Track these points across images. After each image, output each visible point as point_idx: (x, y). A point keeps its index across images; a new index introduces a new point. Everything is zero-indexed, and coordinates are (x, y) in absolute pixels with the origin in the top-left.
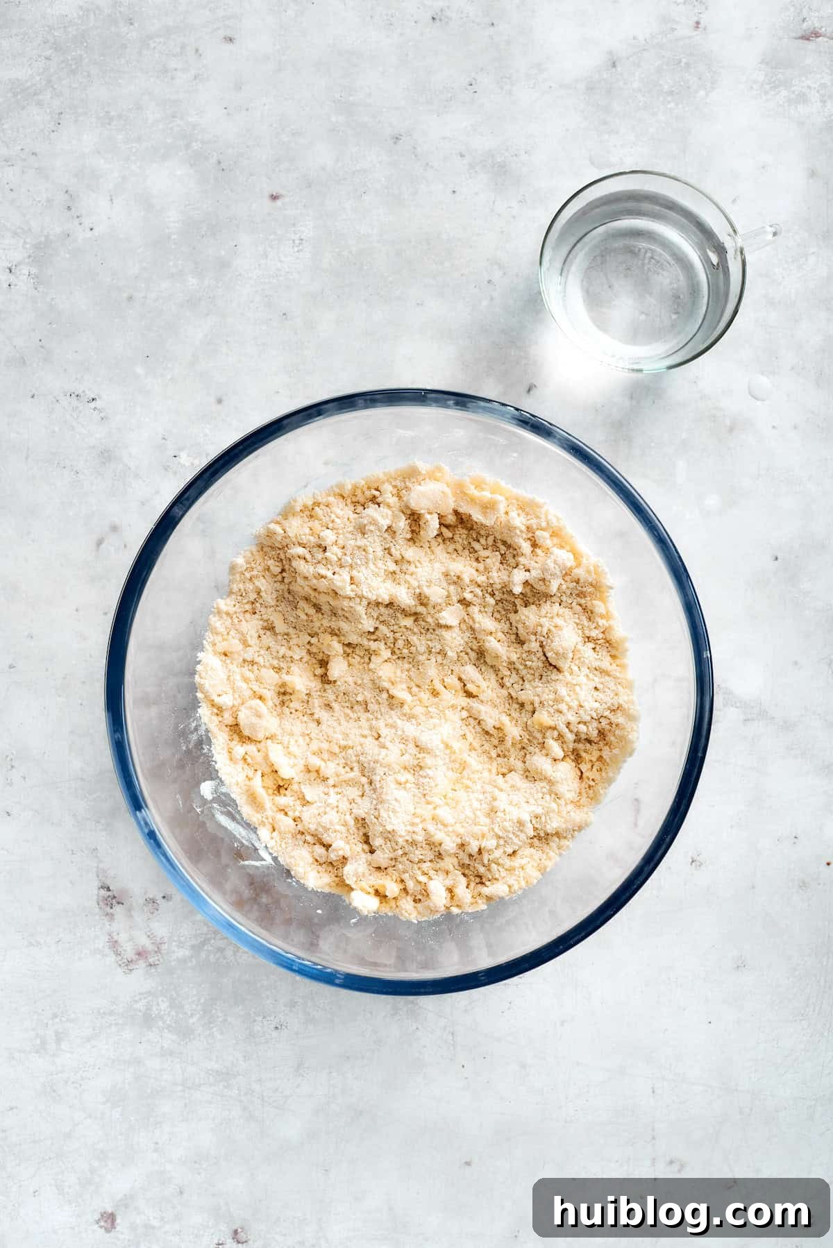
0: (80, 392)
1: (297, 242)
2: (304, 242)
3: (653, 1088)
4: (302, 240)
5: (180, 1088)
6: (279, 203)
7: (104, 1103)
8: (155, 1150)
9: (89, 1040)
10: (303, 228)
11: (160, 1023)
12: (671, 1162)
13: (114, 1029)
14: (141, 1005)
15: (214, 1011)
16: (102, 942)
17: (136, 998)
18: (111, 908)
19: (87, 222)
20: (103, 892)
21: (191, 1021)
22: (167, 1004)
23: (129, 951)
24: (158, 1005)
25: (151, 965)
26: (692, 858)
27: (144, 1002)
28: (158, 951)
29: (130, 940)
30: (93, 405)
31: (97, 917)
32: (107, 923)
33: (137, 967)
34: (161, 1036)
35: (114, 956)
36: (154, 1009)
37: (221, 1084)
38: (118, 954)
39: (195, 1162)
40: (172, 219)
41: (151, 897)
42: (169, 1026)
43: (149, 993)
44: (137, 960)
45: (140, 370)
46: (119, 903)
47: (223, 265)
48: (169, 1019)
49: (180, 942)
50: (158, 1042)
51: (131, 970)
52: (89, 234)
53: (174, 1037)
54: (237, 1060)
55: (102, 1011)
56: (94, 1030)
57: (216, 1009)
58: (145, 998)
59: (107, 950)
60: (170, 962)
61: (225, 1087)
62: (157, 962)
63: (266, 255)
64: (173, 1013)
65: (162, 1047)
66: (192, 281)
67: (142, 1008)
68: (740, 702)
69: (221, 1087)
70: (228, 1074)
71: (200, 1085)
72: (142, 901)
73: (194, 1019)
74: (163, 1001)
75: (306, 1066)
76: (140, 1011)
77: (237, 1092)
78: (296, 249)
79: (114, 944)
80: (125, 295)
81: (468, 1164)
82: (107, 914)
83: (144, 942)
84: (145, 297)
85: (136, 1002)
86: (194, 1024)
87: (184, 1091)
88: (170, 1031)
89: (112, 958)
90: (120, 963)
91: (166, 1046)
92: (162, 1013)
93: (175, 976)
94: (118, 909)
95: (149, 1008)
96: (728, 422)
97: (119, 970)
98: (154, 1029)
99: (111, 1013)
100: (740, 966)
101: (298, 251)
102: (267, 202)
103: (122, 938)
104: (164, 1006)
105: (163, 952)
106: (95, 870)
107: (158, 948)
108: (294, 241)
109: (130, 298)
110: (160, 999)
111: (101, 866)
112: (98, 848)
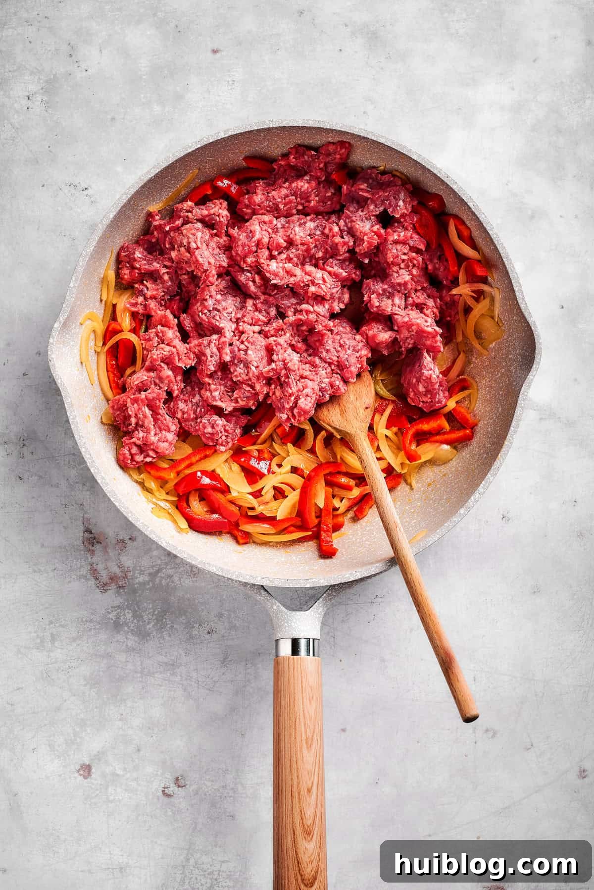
0: (76, 184)
1: (230, 82)
2: (235, 83)
3: (474, 677)
4: (234, 81)
5: (139, 675)
6: (218, 55)
7: (85, 685)
8: (120, 720)
9: (74, 640)
10: (234, 73)
11: (126, 628)
12: (487, 731)
13: (93, 632)
14: (112, 616)
15: (164, 620)
16: (85, 571)
17: (109, 610)
18: (93, 546)
19: (83, 66)
20: (86, 534)
21: (148, 627)
22: (130, 615)
23: (104, 576)
24: (125, 615)
25: (120, 587)
26: (503, 515)
27: (115, 613)
28: (125, 577)
29: (105, 569)
30: (85, 192)
31: (82, 552)
32: (89, 557)
33: (110, 588)
34: (126, 638)
35: (93, 580)
36: (122, 618)
37: (169, 672)
38: (96, 579)
39: (149, 728)
40: (143, 65)
41: (121, 538)
42: (132, 630)
43: (119, 607)
44: (111, 583)
45: (119, 169)
46: (98, 542)
47: (179, 97)
48: (132, 625)
49: (141, 571)
50: (124, 642)
51: (106, 590)
52: (84, 74)
53: (136, 639)
54: (180, 655)
55: (84, 620)
56: (79, 633)
57: (166, 619)
58: (115, 610)
59: (89, 576)
60: (134, 584)
61: (172, 675)
62: (124, 585)
63: (208, 91)
64: (136, 621)
65: (127, 645)
66: (157, 109)
67: (113, 618)
68: (537, 406)
69: (169, 675)
70: (173, 665)
71: (153, 673)
72: (114, 542)
73: (151, 626)
74: (128, 612)
75: (229, 659)
76: (112, 619)
77: (179, 677)
78: (230, 88)
79: (94, 572)
80: (109, 117)
81: (344, 730)
82: (89, 551)
83: (116, 570)
84: (123, 119)
85: (109, 613)
86: (150, 629)
87: (142, 677)
88: (132, 634)
89: (92, 582)
90: (98, 585)
91: (129, 645)
92: (128, 621)
93: (138, 595)
94: (97, 547)
95: (118, 618)
96: (530, 212)
97: (98, 590)
98: (122, 632)
99: (91, 621)
100: (536, 591)
101: (231, 89)
102: (210, 54)
103: (100, 567)
104: (129, 616)
105: (129, 577)
106: (81, 519)
107: (125, 575)
108: (228, 81)
109: (113, 119)
110: (127, 611)
111: (86, 516)
112: (84, 503)
